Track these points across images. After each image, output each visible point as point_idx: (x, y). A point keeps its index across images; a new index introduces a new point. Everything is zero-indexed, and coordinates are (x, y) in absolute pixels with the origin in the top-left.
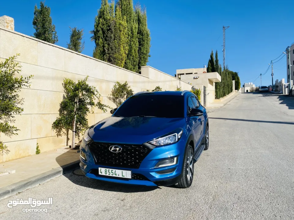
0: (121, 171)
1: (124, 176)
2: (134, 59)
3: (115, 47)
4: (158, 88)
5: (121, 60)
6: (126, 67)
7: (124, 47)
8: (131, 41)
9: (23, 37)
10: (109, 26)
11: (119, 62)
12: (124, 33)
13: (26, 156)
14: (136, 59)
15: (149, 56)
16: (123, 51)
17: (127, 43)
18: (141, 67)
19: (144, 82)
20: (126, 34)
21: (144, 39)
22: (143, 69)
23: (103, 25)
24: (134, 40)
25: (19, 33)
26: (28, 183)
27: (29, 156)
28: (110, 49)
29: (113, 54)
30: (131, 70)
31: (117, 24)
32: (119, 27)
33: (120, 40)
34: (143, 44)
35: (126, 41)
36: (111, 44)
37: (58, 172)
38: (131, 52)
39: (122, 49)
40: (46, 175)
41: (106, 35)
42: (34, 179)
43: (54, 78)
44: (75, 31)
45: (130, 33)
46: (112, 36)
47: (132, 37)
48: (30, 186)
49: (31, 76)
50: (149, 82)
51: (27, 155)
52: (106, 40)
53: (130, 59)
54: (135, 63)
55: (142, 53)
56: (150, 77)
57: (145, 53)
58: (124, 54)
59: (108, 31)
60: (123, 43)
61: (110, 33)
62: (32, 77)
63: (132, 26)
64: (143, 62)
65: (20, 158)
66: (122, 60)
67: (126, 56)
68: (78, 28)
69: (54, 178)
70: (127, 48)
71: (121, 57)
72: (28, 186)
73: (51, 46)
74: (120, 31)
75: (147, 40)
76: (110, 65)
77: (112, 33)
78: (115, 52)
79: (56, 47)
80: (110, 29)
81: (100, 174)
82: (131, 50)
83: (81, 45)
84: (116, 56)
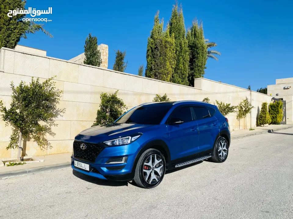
0: (84, 164)
1: (86, 168)
3: (161, 63)
4: (207, 99)
5: (167, 75)
6: (173, 81)
7: (170, 62)
8: (179, 56)
10: (156, 45)
11: (164, 76)
14: (185, 72)
15: (205, 68)
16: (170, 66)
17: (175, 58)
18: (195, 79)
19: (194, 94)
20: (173, 50)
21: (199, 52)
24: (182, 55)
28: (156, 66)
29: (158, 69)
32: (166, 45)
33: (166, 56)
34: (197, 57)
35: (173, 56)
36: (157, 61)
39: (168, 64)
41: (154, 53)
43: (92, 93)
45: (178, 49)
50: (201, 94)
51: (66, 152)
53: (177, 73)
54: (184, 76)
56: (204, 88)
58: (170, 69)
59: (155, 49)
60: (169, 59)
61: (157, 51)
64: (198, 74)
65: (60, 154)
67: (173, 70)
70: (174, 62)
71: (166, 72)
72: (42, 171)
73: (91, 68)
74: (166, 48)
75: (202, 52)
76: (151, 80)
78: (161, 68)
79: (95, 68)
84: (161, 71)
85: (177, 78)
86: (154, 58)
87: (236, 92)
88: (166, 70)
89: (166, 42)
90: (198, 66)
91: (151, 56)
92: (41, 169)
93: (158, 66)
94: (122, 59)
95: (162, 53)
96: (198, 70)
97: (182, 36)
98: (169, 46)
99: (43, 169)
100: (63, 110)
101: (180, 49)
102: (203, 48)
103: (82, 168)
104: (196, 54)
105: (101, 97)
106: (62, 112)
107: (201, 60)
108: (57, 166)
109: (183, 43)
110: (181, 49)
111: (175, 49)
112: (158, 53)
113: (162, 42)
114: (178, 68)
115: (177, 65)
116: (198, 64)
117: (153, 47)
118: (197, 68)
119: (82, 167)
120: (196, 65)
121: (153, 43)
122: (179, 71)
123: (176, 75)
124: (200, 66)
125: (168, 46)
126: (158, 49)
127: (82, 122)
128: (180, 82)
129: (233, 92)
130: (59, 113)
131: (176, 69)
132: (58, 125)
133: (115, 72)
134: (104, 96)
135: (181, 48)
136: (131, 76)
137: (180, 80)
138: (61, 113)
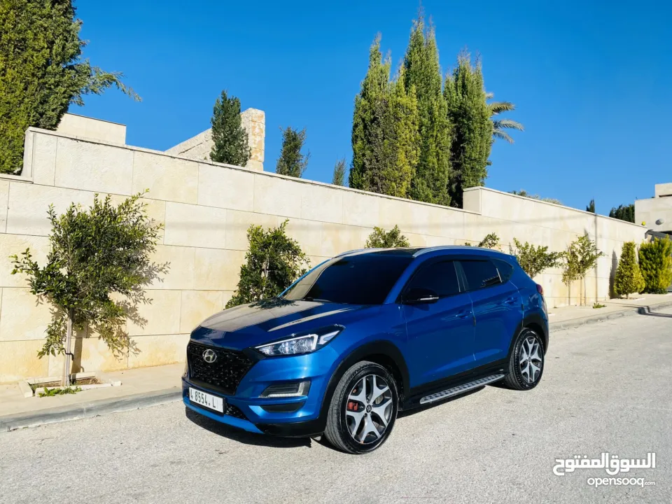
2: (436, 175)
3: (385, 155)
4: (492, 237)
5: (398, 181)
6: (413, 195)
7: (406, 152)
8: (427, 138)
10: (373, 113)
11: (394, 184)
12: (408, 122)
13: (168, 364)
14: (440, 174)
15: (488, 164)
16: (405, 162)
17: (417, 141)
18: (464, 190)
20: (413, 123)
21: (472, 127)
22: (468, 195)
23: (365, 111)
24: (435, 134)
28: (374, 160)
29: (379, 169)
30: (426, 199)
31: (390, 105)
32: (396, 113)
33: (396, 138)
34: (471, 138)
35: (413, 138)
36: (376, 149)
38: (426, 161)
39: (402, 156)
41: (370, 132)
43: (228, 227)
45: (425, 121)
47: (432, 128)
51: (171, 361)
53: (423, 176)
54: (438, 183)
55: (469, 158)
56: (485, 211)
57: (477, 157)
58: (407, 168)
59: (371, 124)
60: (404, 145)
61: (375, 126)
63: (432, 104)
64: (471, 178)
65: (157, 366)
66: (402, 180)
67: (414, 170)
70: (416, 153)
71: (397, 174)
75: (481, 128)
77: (379, 126)
78: (386, 166)
79: (236, 169)
80: (375, 119)
81: (191, 399)
82: (427, 157)
83: (303, 160)
84: (386, 173)
85: (422, 188)
86: (369, 142)
87: (562, 218)
88: (397, 170)
89: (397, 105)
90: (471, 160)
91: (362, 139)
92: (115, 403)
93: (378, 161)
94: (296, 147)
95: (388, 131)
96: (472, 168)
97: (434, 91)
98: (403, 115)
99: (118, 404)
100: (164, 265)
101: (430, 122)
102: (483, 117)
103: (208, 406)
104: (465, 133)
105: (248, 236)
106: (161, 270)
107: (479, 145)
108: (151, 396)
109: (435, 108)
110: (432, 122)
111: (417, 123)
112: (379, 131)
113: (387, 106)
114: (424, 166)
115: (423, 158)
116: (470, 156)
117: (367, 119)
118: (469, 164)
119: (206, 402)
120: (466, 157)
121: (368, 108)
122: (427, 173)
123: (419, 181)
124: (475, 160)
125: (401, 115)
126: (379, 122)
127: (206, 292)
128: (431, 196)
129: (554, 219)
130: (155, 273)
131: (421, 168)
132: (152, 300)
133: (282, 178)
134: (255, 234)
135: (431, 119)
136: (318, 186)
137: (430, 192)
138: (160, 273)
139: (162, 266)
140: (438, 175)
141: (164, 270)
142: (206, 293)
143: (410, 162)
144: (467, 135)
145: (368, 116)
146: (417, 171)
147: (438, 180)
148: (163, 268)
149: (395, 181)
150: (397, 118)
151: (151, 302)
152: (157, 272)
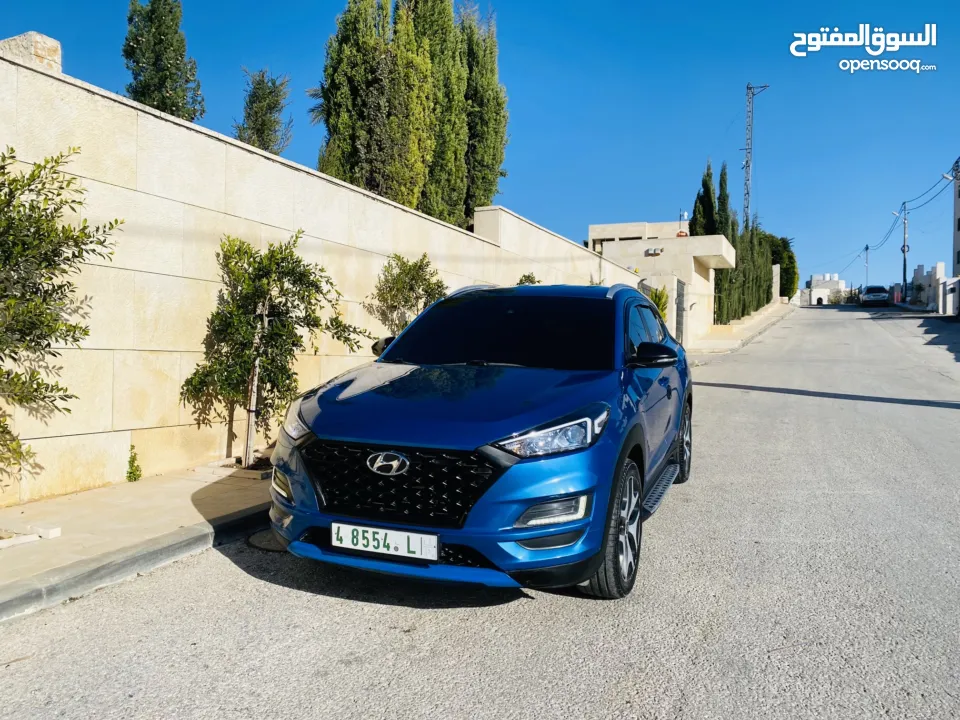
0: (404, 535)
1: (414, 552)
2: (453, 182)
3: (392, 141)
4: (529, 278)
5: (408, 185)
6: (425, 207)
7: (420, 140)
8: (442, 123)
9: (90, 95)
10: (373, 71)
11: (403, 188)
12: (421, 94)
13: (95, 488)
14: (459, 181)
15: (501, 174)
16: (417, 156)
17: (431, 127)
18: (476, 209)
19: (484, 260)
20: (427, 98)
21: (486, 118)
22: (481, 216)
23: (354, 65)
24: (453, 119)
25: (79, 82)
26: (103, 567)
27: (104, 486)
28: (374, 147)
29: (383, 162)
30: (441, 216)
31: (399, 62)
32: (407, 76)
33: (407, 117)
34: (483, 133)
35: (428, 120)
36: (378, 130)
37: (200, 539)
38: (443, 159)
39: (414, 147)
40: (159, 547)
41: (363, 101)
42: (119, 558)
43: (188, 236)
44: (260, 83)
45: (440, 95)
46: (382, 103)
47: (449, 109)
48: (108, 580)
49: (116, 221)
50: (498, 260)
51: (99, 482)
52: (361, 116)
53: (438, 182)
54: (455, 195)
55: (479, 163)
56: (504, 241)
57: (490, 162)
58: (419, 165)
59: (367, 87)
60: (418, 129)
61: (375, 92)
62: (120, 226)
63: (449, 73)
64: (482, 193)
65: (76, 492)
66: (413, 183)
67: (427, 171)
68: (273, 73)
69: (183, 556)
70: (431, 144)
71: (408, 174)
72: (101, 578)
73: (182, 128)
74: (410, 87)
75: (496, 120)
76: (374, 199)
77: (383, 94)
78: (392, 157)
79: (197, 131)
80: (377, 80)
81: (335, 543)
82: (443, 152)
83: (281, 128)
84: (393, 170)
85: (439, 204)
87: (572, 259)
88: (407, 167)
89: (409, 64)
90: (483, 166)
91: (348, 111)
93: (381, 150)
94: (275, 107)
95: (395, 103)
96: (483, 178)
98: (416, 83)
100: (82, 302)
101: (446, 100)
102: (499, 104)
104: (477, 124)
105: (218, 255)
106: (76, 311)
107: (492, 145)
109: (453, 80)
110: (450, 101)
111: (431, 97)
113: (395, 64)
114: (442, 166)
115: (440, 154)
116: (483, 160)
117: (358, 78)
118: (480, 171)
119: (388, 547)
121: (359, 61)
122: (443, 177)
123: (433, 187)
124: (487, 166)
125: (414, 80)
126: (383, 87)
127: (155, 355)
128: (446, 214)
129: (565, 260)
130: (66, 316)
131: (435, 167)
132: (61, 368)
134: (232, 255)
135: (447, 95)
137: (443, 206)
138: (75, 316)
139: (78, 304)
140: (456, 183)
141: (81, 311)
142: (152, 356)
143: (423, 157)
144: (479, 128)
145: (359, 74)
146: (431, 172)
147: (454, 190)
148: (79, 308)
149: (405, 185)
150: (408, 86)
151: (61, 372)
152: (70, 314)
